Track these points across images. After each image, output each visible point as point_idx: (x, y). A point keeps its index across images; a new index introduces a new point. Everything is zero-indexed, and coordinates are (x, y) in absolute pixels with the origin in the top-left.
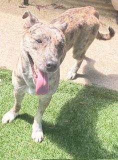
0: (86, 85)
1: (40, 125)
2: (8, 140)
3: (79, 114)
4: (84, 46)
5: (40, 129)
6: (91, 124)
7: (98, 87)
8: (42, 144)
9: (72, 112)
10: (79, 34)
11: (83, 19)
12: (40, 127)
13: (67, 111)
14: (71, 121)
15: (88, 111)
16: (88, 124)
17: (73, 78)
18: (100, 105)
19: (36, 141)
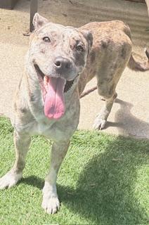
0: (120, 136)
1: (54, 187)
2: (6, 212)
3: (110, 175)
4: (112, 75)
5: (53, 195)
6: (128, 186)
7: (137, 138)
8: (57, 216)
9: (100, 172)
10: (102, 56)
11: (107, 35)
12: (53, 191)
13: (94, 171)
14: (99, 184)
15: (124, 171)
16: (124, 186)
17: (102, 126)
18: (140, 162)
19: (49, 211)
